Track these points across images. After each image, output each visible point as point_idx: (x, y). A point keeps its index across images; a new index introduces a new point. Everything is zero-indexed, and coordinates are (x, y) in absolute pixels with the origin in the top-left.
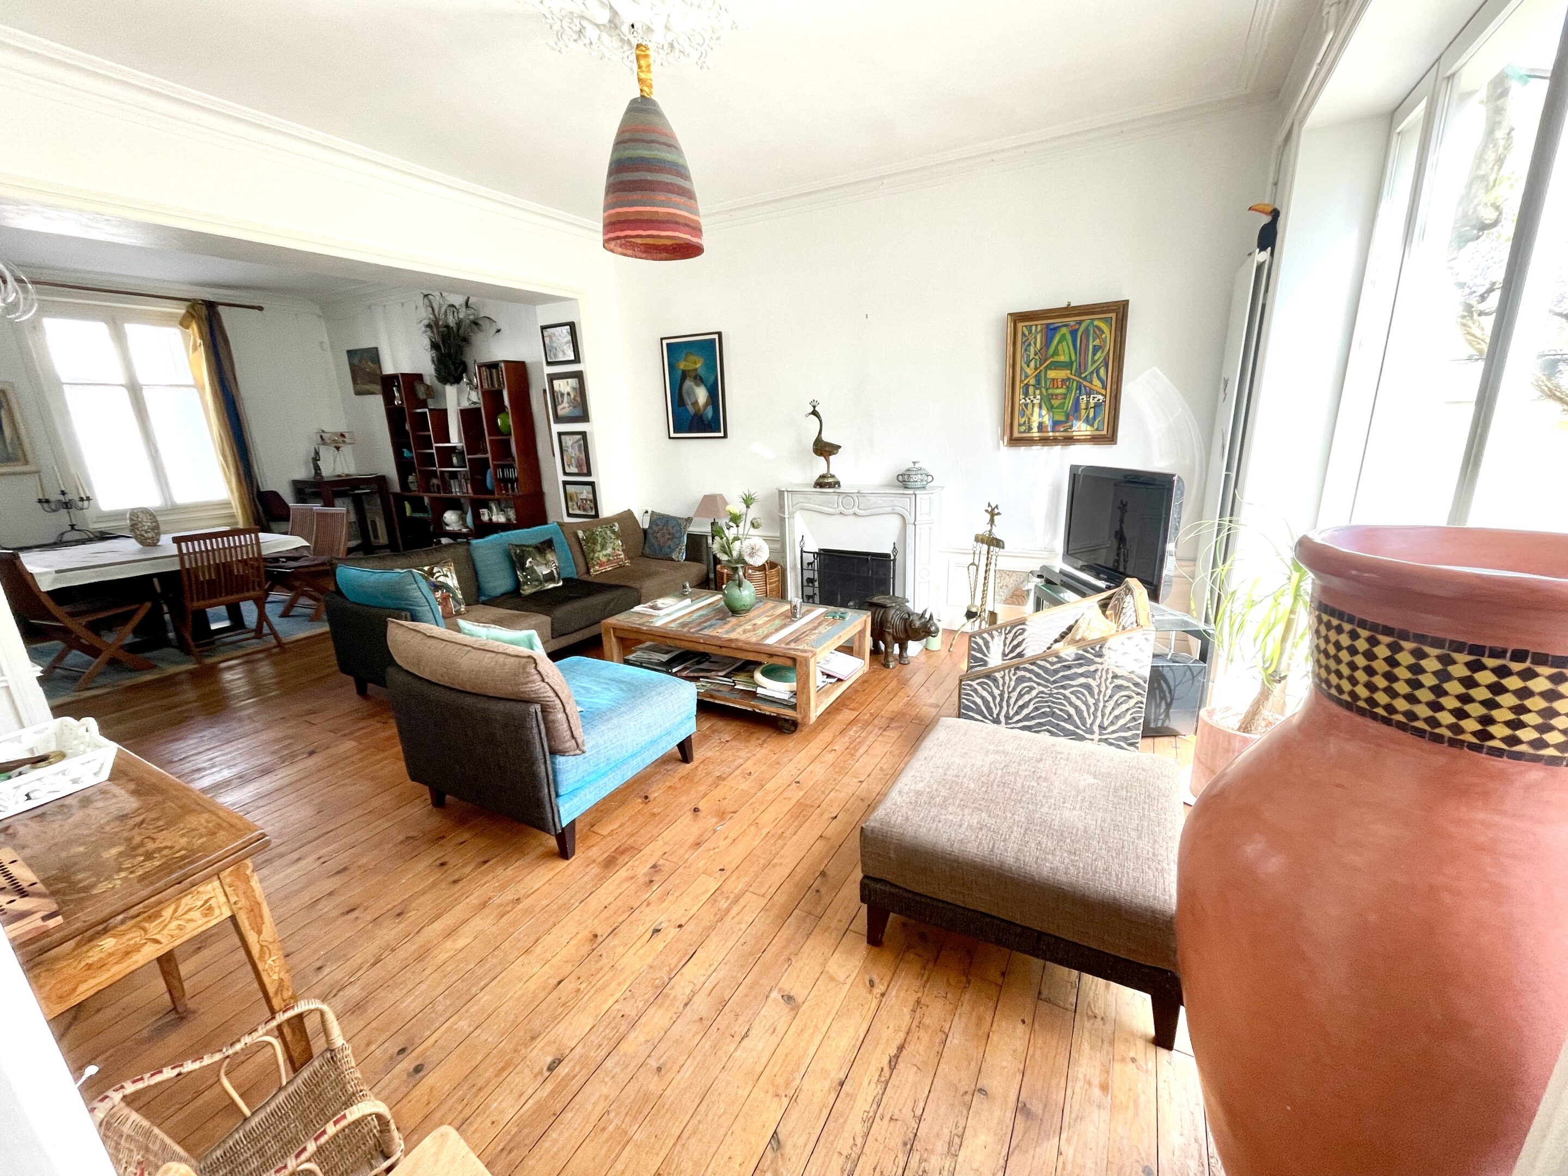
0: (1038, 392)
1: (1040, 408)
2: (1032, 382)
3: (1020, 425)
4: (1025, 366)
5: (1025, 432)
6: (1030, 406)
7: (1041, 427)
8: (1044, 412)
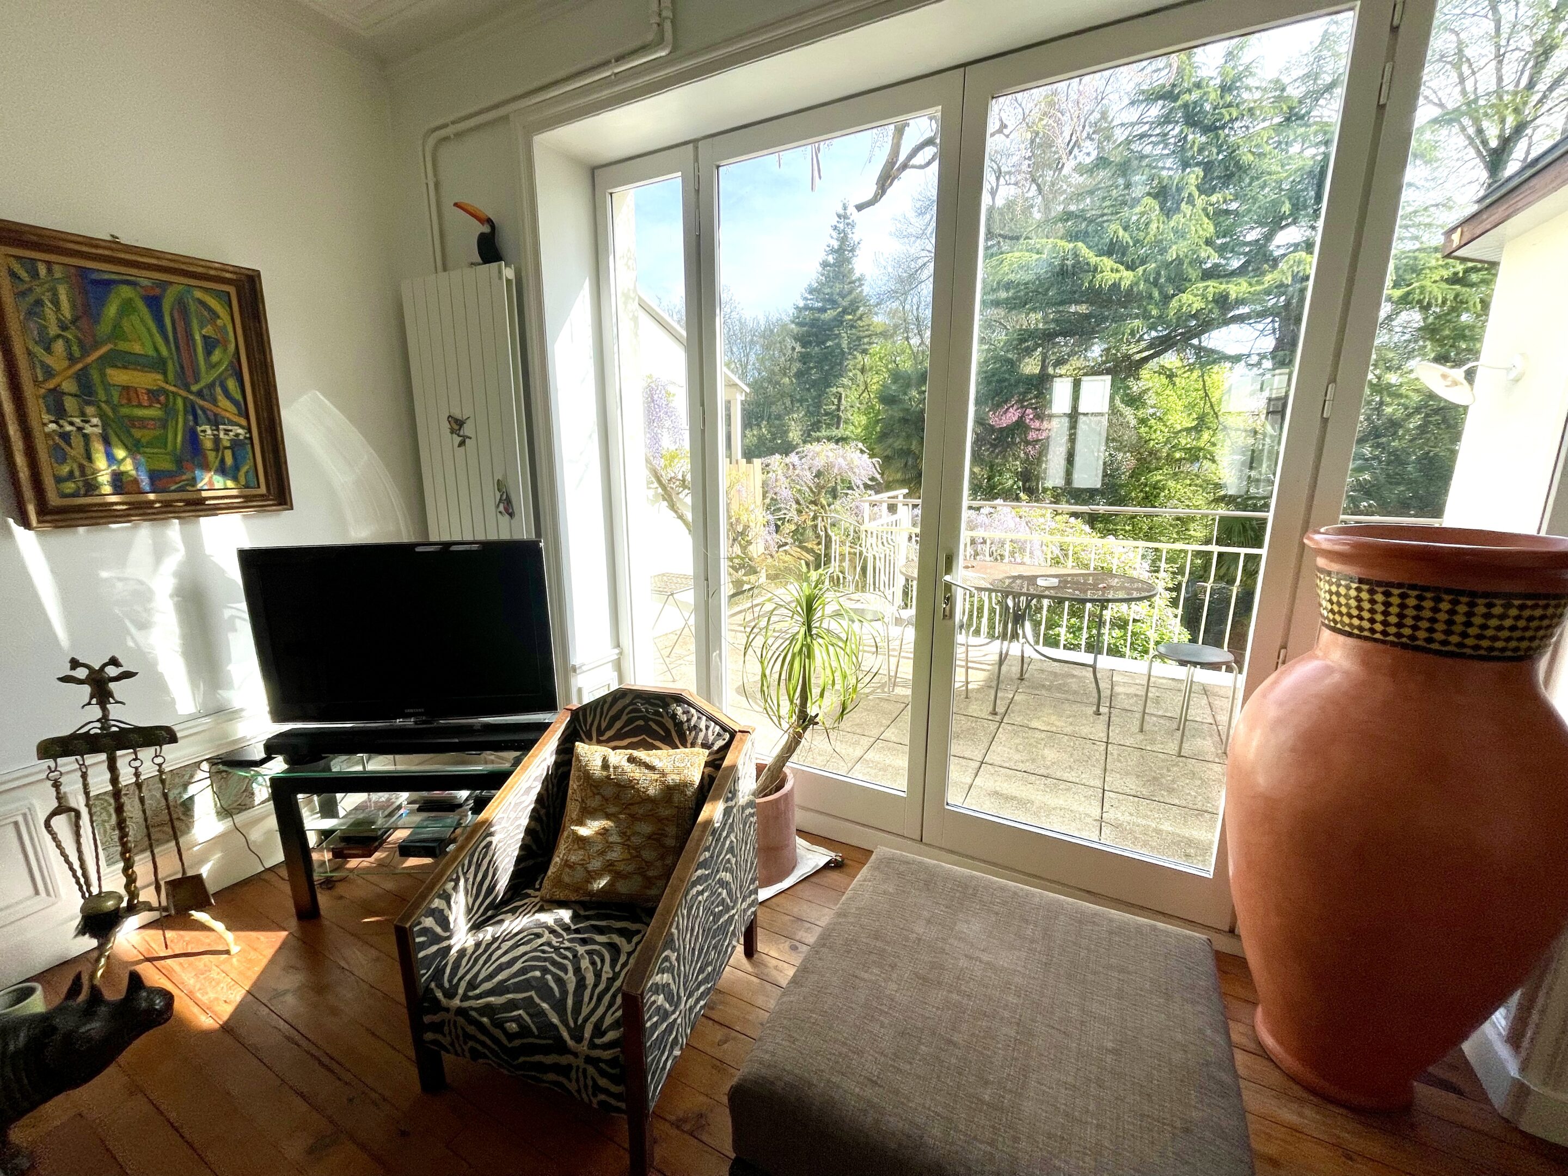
0: (90, 410)
1: (107, 442)
2: (69, 386)
3: (59, 480)
4: (38, 350)
5: (75, 495)
6: (77, 441)
7: (119, 482)
8: (120, 453)
